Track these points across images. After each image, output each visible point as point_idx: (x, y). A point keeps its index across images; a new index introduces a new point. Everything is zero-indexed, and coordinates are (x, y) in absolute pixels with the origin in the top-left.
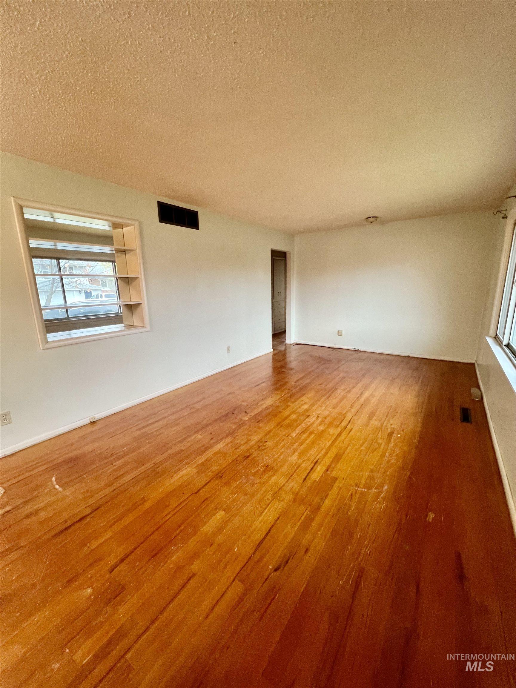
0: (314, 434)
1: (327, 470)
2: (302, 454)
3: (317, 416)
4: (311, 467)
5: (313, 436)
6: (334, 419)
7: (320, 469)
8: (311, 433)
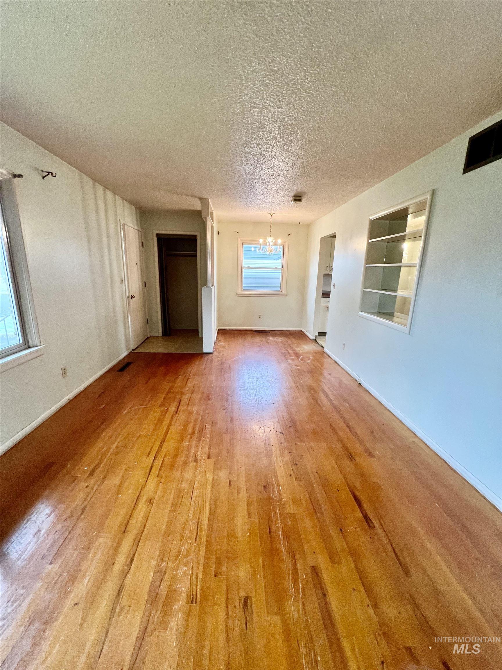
0: (189, 434)
1: (167, 409)
2: (191, 413)
3: (197, 462)
4: (179, 408)
5: (190, 431)
6: (172, 466)
7: (172, 409)
8: (193, 433)
